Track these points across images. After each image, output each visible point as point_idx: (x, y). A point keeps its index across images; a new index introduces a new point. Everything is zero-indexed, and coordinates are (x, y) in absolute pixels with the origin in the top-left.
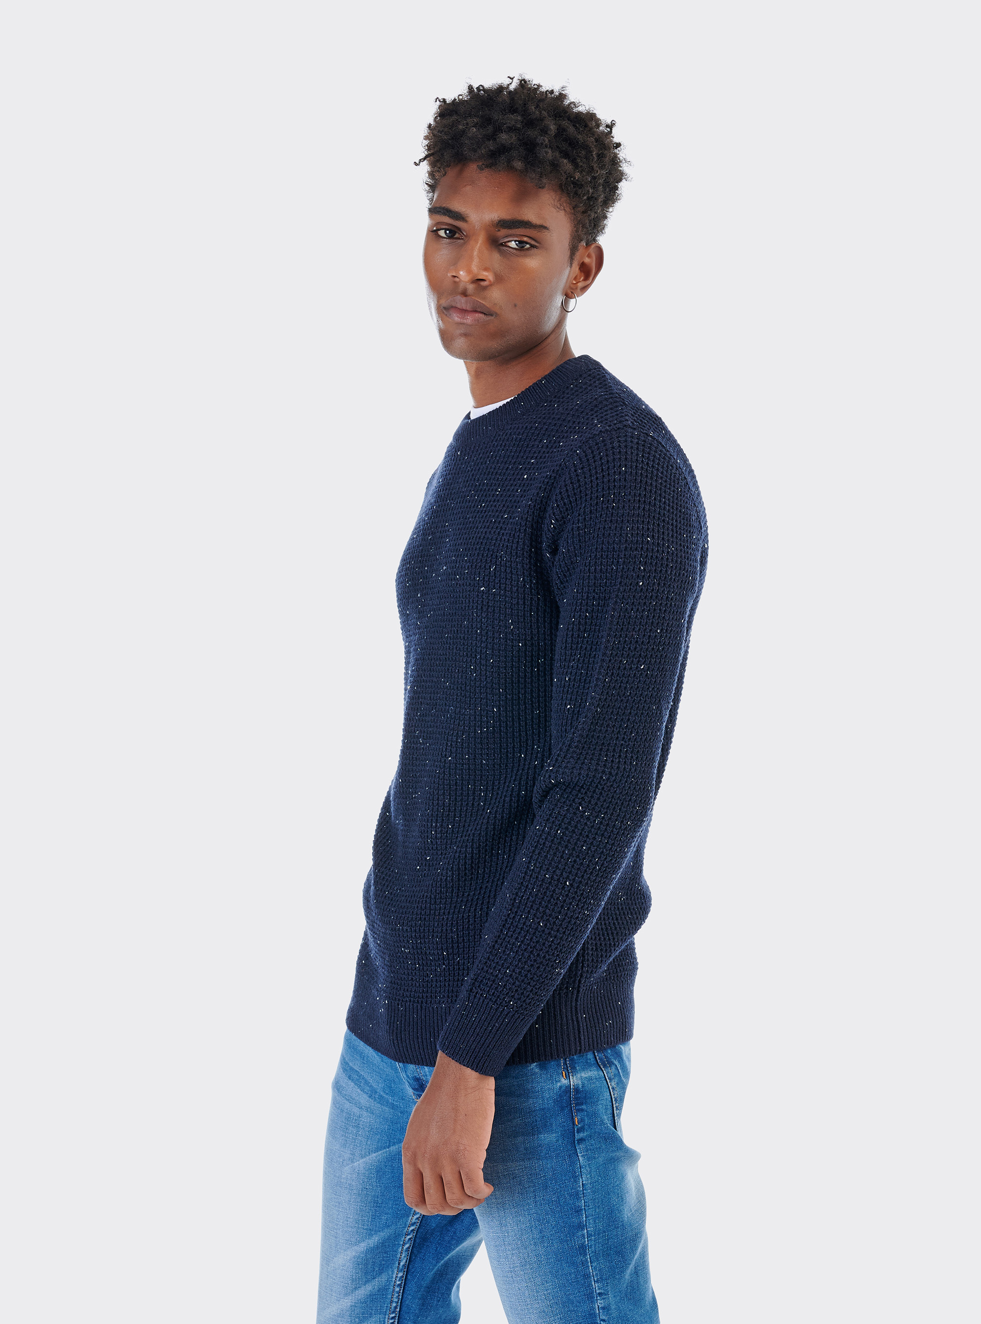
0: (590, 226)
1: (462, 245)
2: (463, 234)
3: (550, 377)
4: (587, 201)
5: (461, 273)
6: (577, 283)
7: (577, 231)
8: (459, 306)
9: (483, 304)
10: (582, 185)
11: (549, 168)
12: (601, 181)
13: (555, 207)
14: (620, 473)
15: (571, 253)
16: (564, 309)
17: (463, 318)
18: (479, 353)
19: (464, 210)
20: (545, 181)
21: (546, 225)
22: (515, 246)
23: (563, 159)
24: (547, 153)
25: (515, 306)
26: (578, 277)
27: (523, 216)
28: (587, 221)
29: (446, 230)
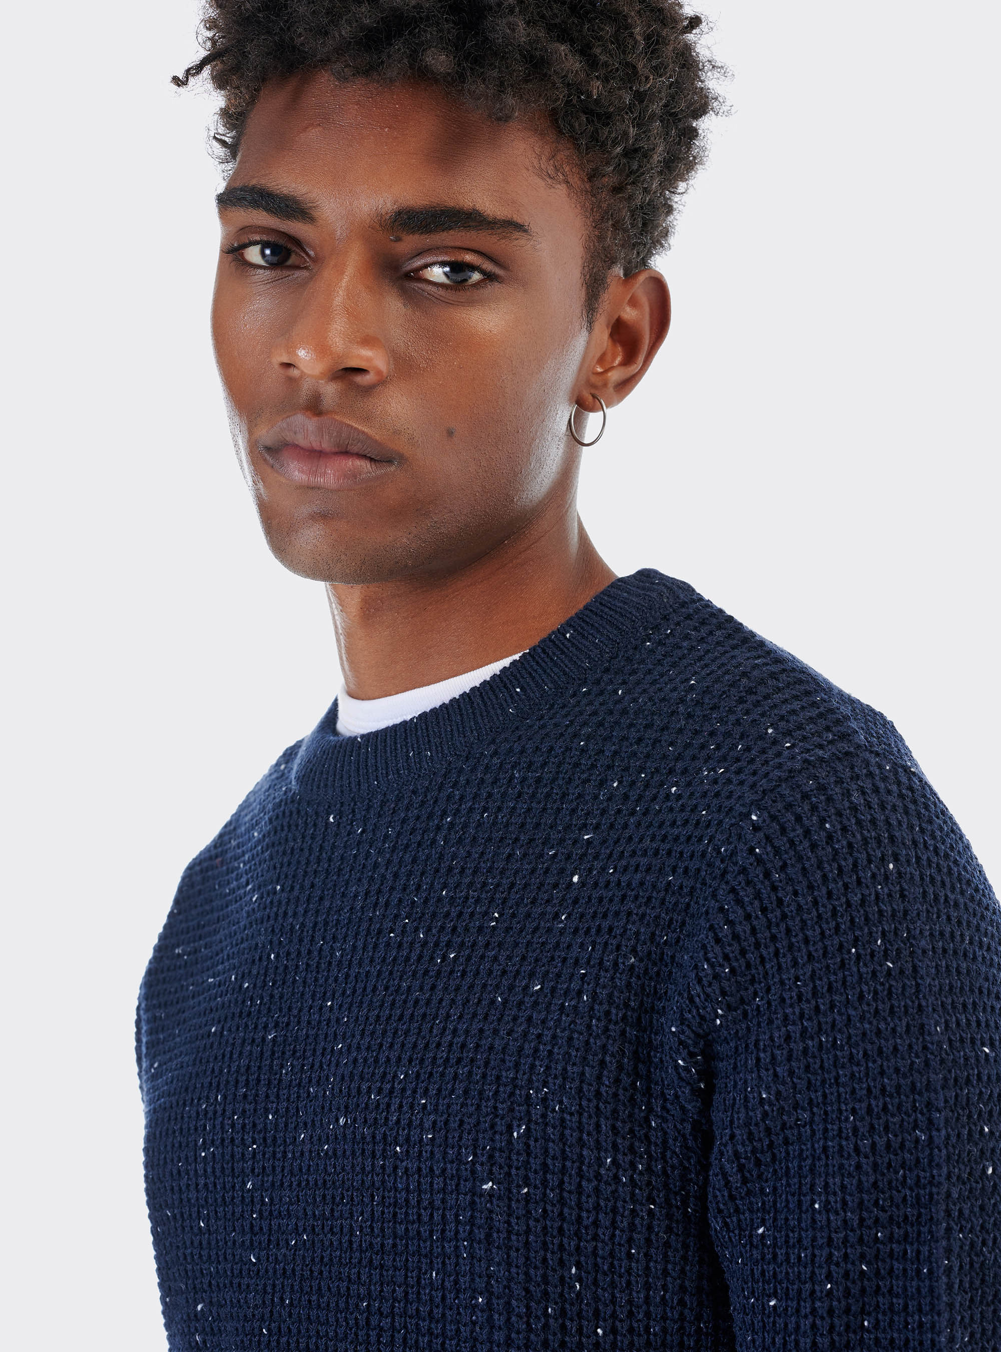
0: (633, 225)
1: (303, 284)
2: (307, 254)
3: (583, 621)
4: (624, 161)
5: (302, 353)
6: (606, 371)
7: (601, 238)
8: (301, 441)
9: (363, 432)
10: (609, 116)
11: (520, 69)
12: (656, 107)
13: (541, 173)
14: (886, 878)
15: (587, 294)
16: (575, 439)
17: (315, 474)
18: (364, 563)
19: (304, 191)
20: (510, 101)
21: (519, 221)
22: (443, 279)
23: (558, 44)
24: (512, 27)
25: (450, 433)
26: (609, 357)
27: (460, 197)
28: (626, 214)
29: (265, 245)
